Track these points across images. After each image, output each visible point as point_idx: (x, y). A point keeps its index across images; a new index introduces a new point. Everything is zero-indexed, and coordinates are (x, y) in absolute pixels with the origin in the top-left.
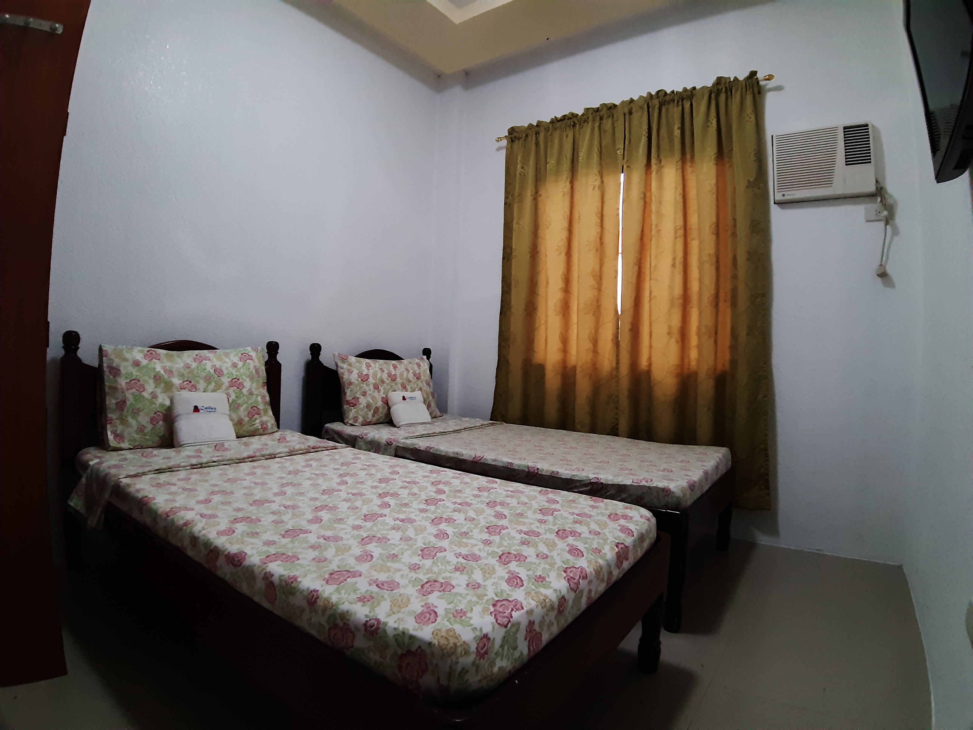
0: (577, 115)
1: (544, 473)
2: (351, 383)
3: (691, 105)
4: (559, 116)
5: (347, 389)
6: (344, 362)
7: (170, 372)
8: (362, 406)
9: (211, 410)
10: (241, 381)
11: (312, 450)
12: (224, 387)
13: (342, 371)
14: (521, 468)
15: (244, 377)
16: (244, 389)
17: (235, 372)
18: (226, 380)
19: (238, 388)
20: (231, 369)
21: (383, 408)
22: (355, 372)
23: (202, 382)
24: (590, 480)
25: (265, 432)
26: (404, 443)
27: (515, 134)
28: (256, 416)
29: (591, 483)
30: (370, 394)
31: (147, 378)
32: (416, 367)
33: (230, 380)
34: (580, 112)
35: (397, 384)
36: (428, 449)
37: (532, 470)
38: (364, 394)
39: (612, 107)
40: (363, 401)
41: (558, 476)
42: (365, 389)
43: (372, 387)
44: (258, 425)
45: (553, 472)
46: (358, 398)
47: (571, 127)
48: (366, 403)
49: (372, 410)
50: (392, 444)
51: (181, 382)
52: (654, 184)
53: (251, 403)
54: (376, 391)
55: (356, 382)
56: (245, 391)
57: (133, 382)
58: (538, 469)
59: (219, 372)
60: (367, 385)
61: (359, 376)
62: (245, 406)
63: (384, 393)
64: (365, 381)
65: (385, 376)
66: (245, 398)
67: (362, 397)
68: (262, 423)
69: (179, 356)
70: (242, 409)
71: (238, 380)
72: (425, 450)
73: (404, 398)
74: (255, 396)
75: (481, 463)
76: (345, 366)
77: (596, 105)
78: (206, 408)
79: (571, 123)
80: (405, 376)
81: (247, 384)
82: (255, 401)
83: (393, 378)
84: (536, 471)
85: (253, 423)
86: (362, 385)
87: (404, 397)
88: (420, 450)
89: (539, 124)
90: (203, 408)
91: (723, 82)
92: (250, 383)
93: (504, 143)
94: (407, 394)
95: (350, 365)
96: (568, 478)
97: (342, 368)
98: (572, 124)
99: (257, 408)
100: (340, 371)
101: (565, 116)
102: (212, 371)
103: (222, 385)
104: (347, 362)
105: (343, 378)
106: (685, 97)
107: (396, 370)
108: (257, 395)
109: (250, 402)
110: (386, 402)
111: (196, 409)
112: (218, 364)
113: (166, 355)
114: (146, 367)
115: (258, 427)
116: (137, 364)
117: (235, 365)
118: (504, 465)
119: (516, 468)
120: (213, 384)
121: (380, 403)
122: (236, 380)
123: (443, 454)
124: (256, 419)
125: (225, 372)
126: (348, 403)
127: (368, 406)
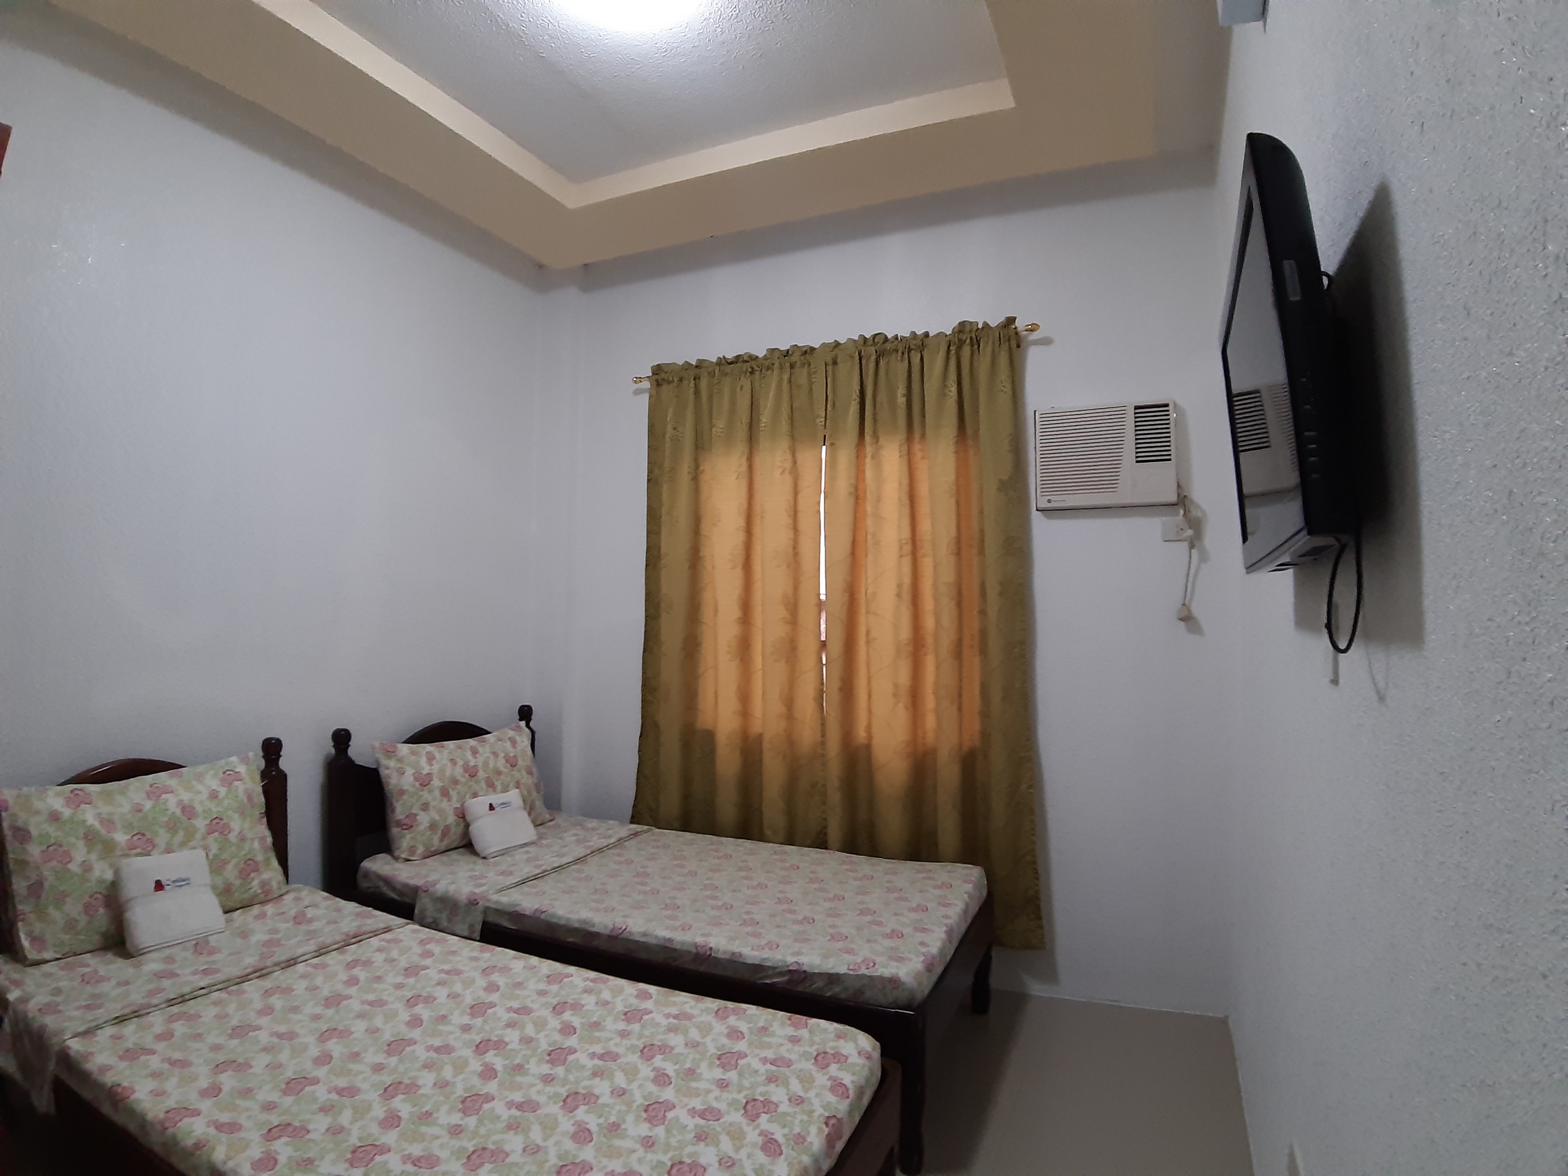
0: (757, 357)
1: (719, 956)
2: (402, 792)
3: (922, 359)
4: (730, 356)
5: (397, 801)
6: (390, 758)
7: (108, 822)
8: (422, 828)
9: (182, 882)
10: (225, 821)
11: (353, 940)
12: (198, 836)
13: (387, 772)
14: (685, 948)
15: (230, 813)
16: (231, 834)
17: (216, 807)
18: (201, 824)
19: (221, 833)
20: (207, 802)
21: (458, 825)
22: (409, 772)
23: (162, 832)
24: (788, 966)
25: (268, 898)
26: (497, 902)
27: (663, 375)
28: (252, 875)
29: (790, 971)
30: (434, 807)
31: (72, 840)
32: (508, 744)
33: (208, 822)
34: (761, 353)
35: (480, 782)
36: (537, 915)
37: (702, 951)
38: (425, 807)
39: (809, 351)
40: (424, 819)
41: (741, 960)
42: (427, 799)
43: (437, 793)
44: (256, 888)
45: (733, 954)
46: (416, 815)
47: (748, 374)
48: (429, 822)
49: (440, 832)
50: (478, 903)
51: (129, 837)
52: (869, 474)
53: (244, 855)
54: (445, 800)
55: (411, 789)
56: (233, 837)
57: (51, 848)
58: (711, 949)
59: (188, 811)
60: (430, 791)
61: (416, 779)
62: (234, 862)
63: (458, 801)
64: (425, 786)
65: (459, 771)
66: (234, 848)
67: (422, 813)
68: (264, 884)
69: (123, 793)
70: (230, 867)
71: (221, 819)
72: (532, 914)
73: (491, 807)
74: (248, 842)
75: (623, 939)
76: (392, 763)
77: (784, 347)
78: (174, 882)
79: (747, 370)
80: (491, 765)
81: (236, 824)
82: (249, 850)
83: (472, 773)
84: (708, 953)
85: (249, 887)
86: (421, 793)
87: (491, 805)
88: (525, 915)
89: (700, 364)
90: (168, 883)
91: (968, 329)
92: (240, 822)
93: (646, 385)
94: (496, 798)
95: (400, 760)
96: (756, 963)
97: (388, 768)
98: (750, 370)
99: (253, 860)
100: (384, 772)
101: (738, 357)
102: (178, 812)
103: (195, 832)
104: (396, 756)
105: (388, 784)
106: (912, 347)
107: (476, 758)
108: (252, 839)
109: (243, 853)
110: (462, 816)
111: (159, 886)
112: (186, 797)
113: (101, 793)
114: (70, 820)
115: (255, 891)
116: (55, 817)
117: (214, 795)
118: (659, 943)
119: (678, 947)
120: (181, 833)
121: (451, 819)
122: (217, 821)
123: (563, 922)
124: (253, 879)
125: (199, 809)
126: (399, 824)
127: (433, 826)
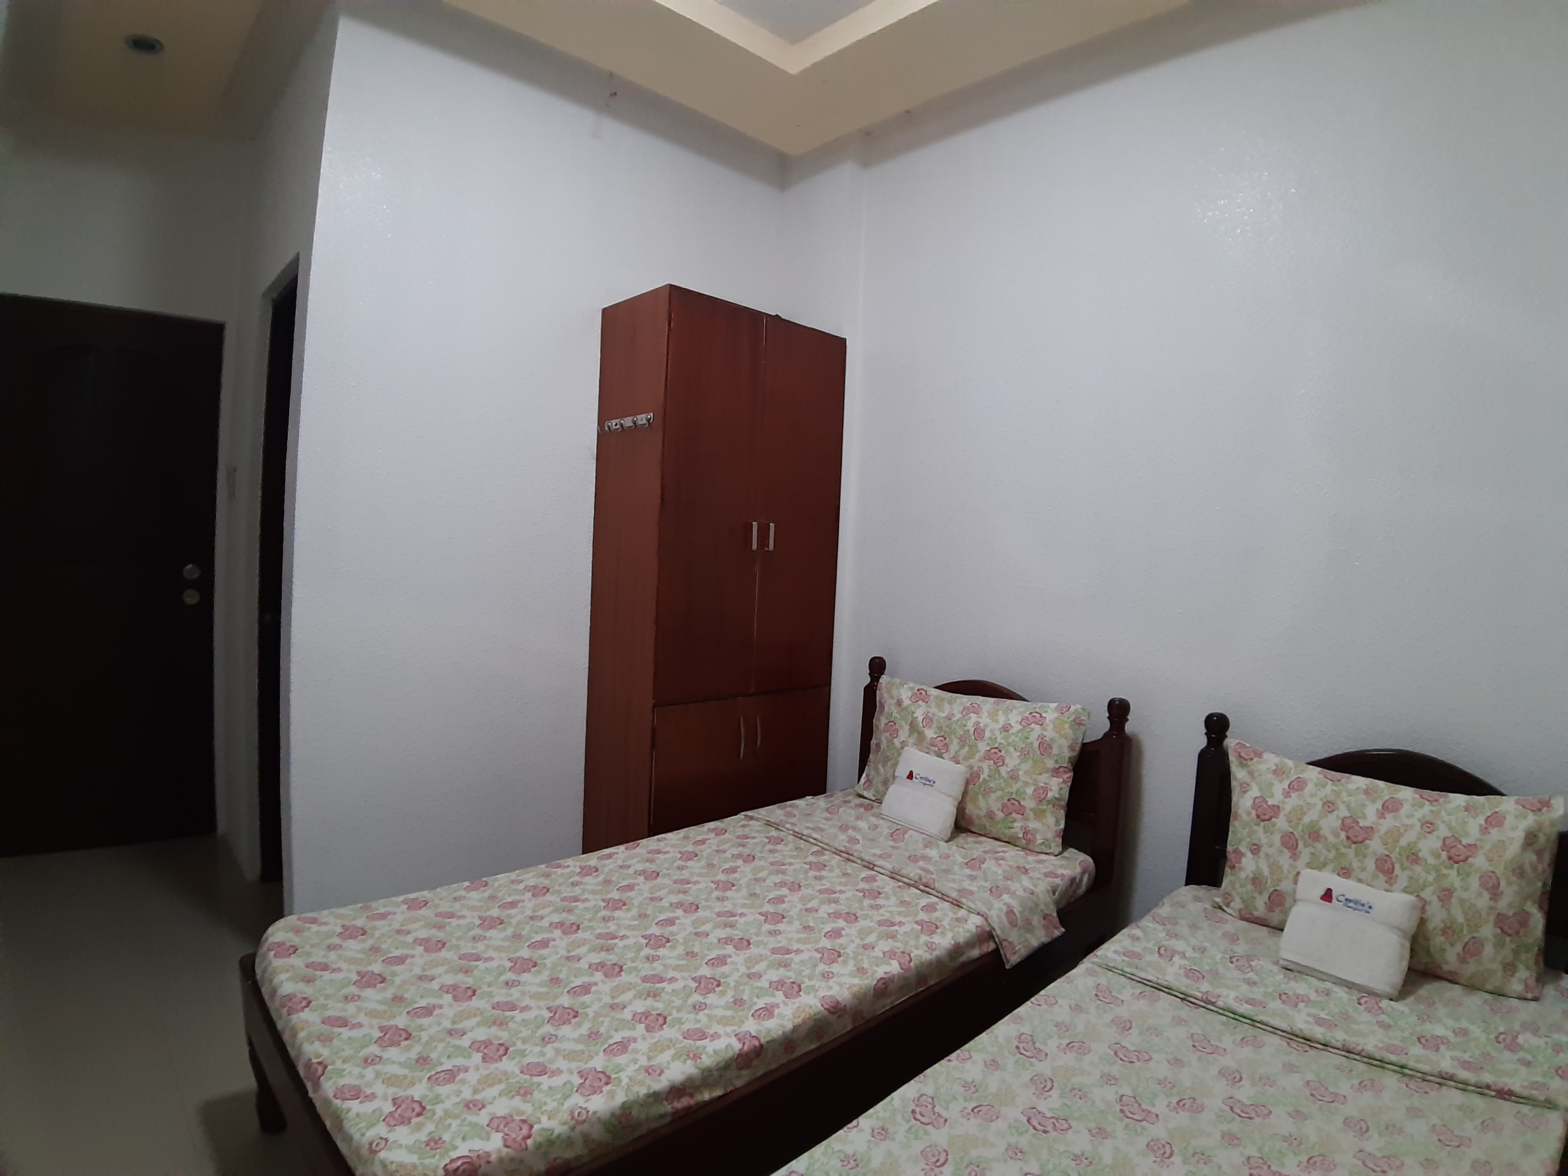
2: (1239, 817)
6: (1242, 765)
7: (928, 720)
10: (1004, 754)
12: (977, 757)
15: (1011, 749)
16: (1004, 768)
17: (1002, 739)
18: (983, 747)
19: (995, 763)
20: (997, 733)
23: (955, 741)
28: (1014, 815)
30: (1268, 856)
31: (903, 723)
33: (988, 748)
42: (1260, 840)
44: (1018, 830)
48: (1255, 873)
51: (935, 736)
53: (1009, 792)
57: (890, 723)
59: (979, 732)
66: (1002, 781)
68: (1025, 831)
71: (1000, 751)
74: (1019, 784)
80: (1408, 840)
81: (1012, 760)
82: (1018, 790)
83: (1357, 836)
85: (1010, 825)
92: (1018, 761)
99: (1019, 803)
102: (973, 730)
103: (977, 752)
108: (1026, 784)
114: (906, 709)
116: (899, 703)
117: (1006, 729)
120: (966, 749)
122: (996, 750)
124: (1015, 821)
125: (987, 734)
127: (1259, 881)
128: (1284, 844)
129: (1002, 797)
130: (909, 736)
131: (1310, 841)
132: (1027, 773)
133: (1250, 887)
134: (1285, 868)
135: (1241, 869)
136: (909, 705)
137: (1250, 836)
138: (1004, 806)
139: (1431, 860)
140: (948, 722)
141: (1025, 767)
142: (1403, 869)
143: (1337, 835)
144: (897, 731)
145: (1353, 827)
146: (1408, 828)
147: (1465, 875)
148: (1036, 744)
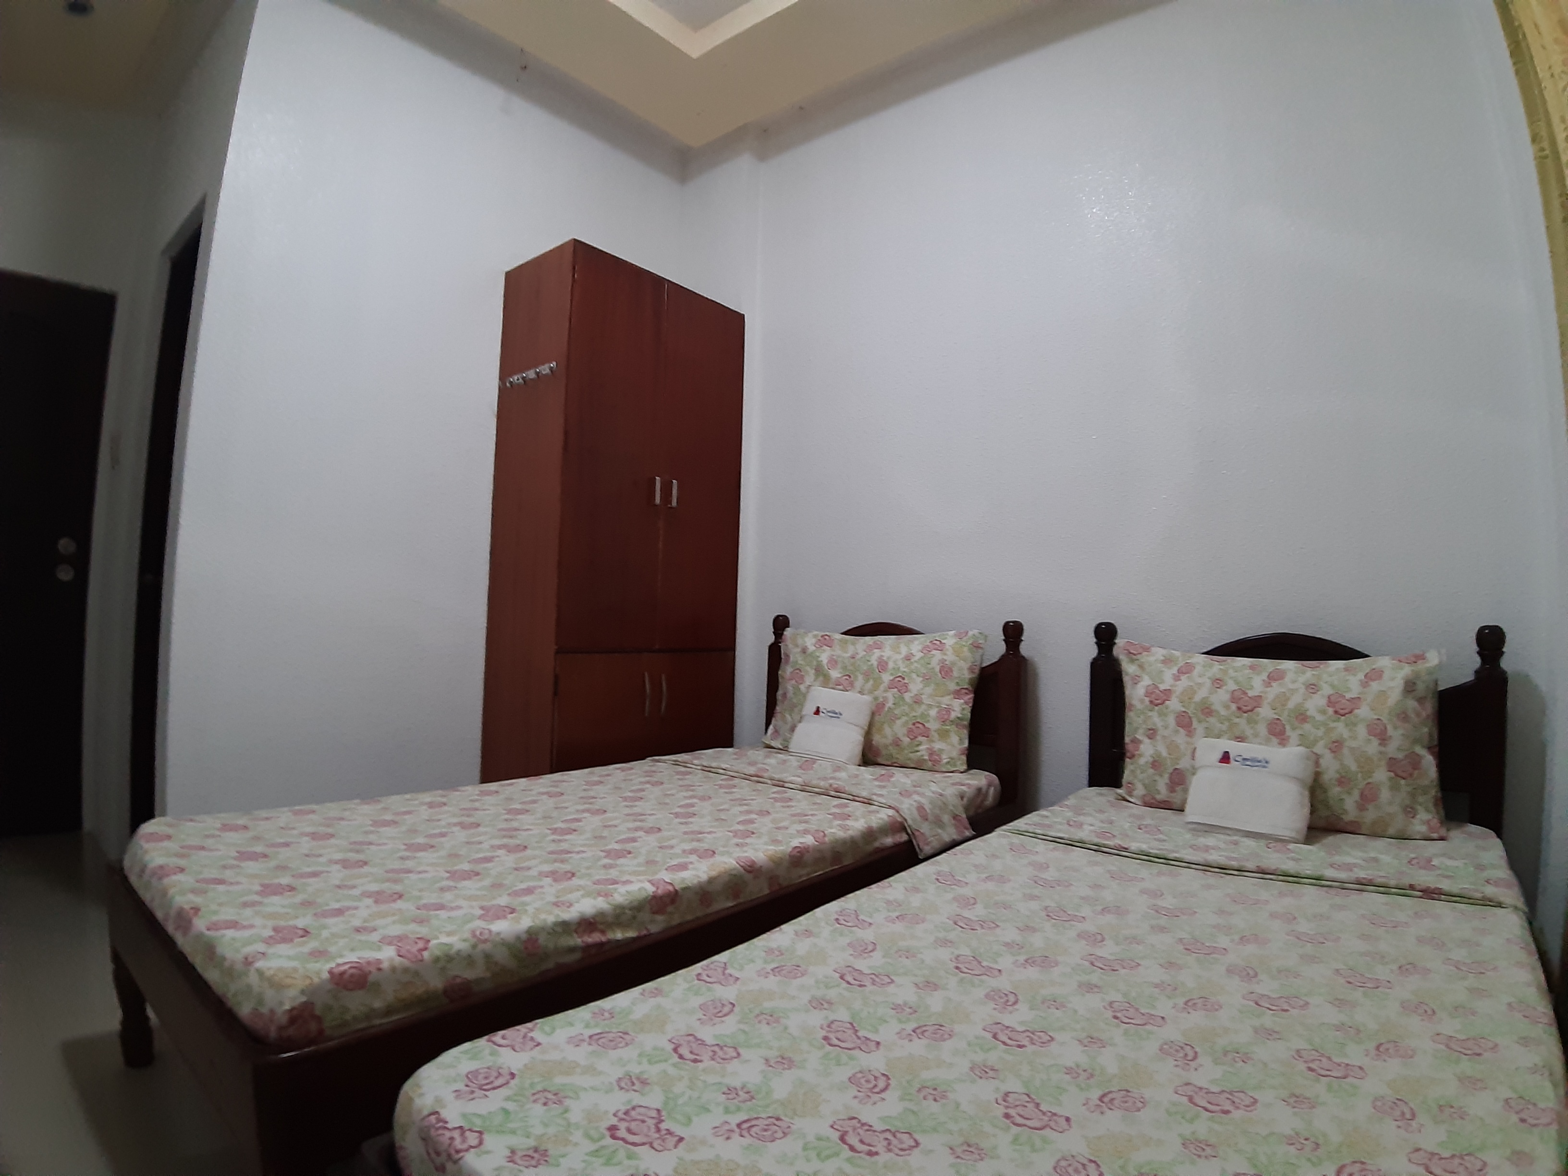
2: (1134, 707)
7: (834, 663)
9: (835, 715)
10: (907, 681)
12: (882, 687)
15: (914, 676)
16: (907, 693)
18: (886, 678)
19: (899, 691)
23: (860, 677)
25: (936, 768)
31: (808, 668)
57: (796, 671)
62: (904, 719)
70: (899, 722)
78: (828, 712)
80: (1294, 702)
81: (916, 686)
83: (1246, 705)
90: (824, 711)
94: (1235, 748)
103: (881, 683)
111: (817, 712)
115: (923, 756)
116: (804, 651)
117: (908, 658)
120: (871, 682)
122: (901, 679)
124: (920, 743)
125: (891, 665)
127: (1159, 764)
128: (1179, 724)
129: (906, 722)
130: (815, 681)
131: (1202, 717)
132: (931, 696)
133: (1151, 771)
134: (1182, 747)
135: (1140, 755)
136: (814, 651)
137: (1145, 722)
138: (910, 731)
139: (1319, 717)
140: (852, 660)
141: (929, 690)
142: (1294, 729)
143: (1227, 707)
144: (802, 677)
145: (1242, 698)
146: (1293, 691)
147: (1351, 725)
148: (937, 669)
